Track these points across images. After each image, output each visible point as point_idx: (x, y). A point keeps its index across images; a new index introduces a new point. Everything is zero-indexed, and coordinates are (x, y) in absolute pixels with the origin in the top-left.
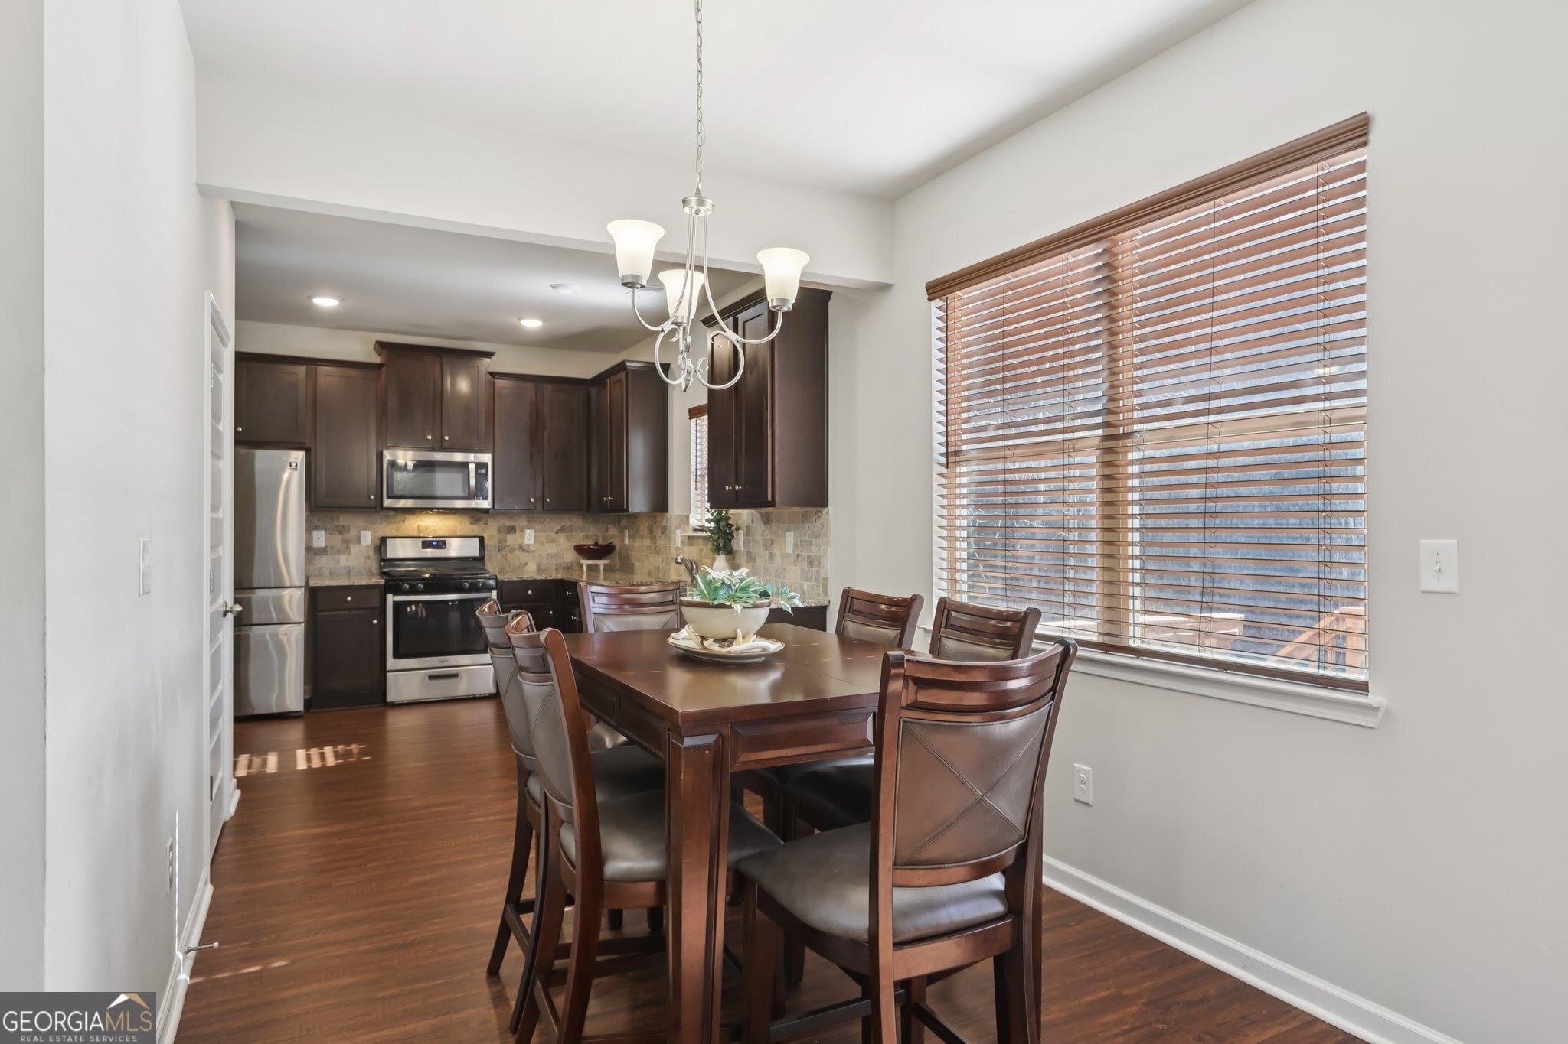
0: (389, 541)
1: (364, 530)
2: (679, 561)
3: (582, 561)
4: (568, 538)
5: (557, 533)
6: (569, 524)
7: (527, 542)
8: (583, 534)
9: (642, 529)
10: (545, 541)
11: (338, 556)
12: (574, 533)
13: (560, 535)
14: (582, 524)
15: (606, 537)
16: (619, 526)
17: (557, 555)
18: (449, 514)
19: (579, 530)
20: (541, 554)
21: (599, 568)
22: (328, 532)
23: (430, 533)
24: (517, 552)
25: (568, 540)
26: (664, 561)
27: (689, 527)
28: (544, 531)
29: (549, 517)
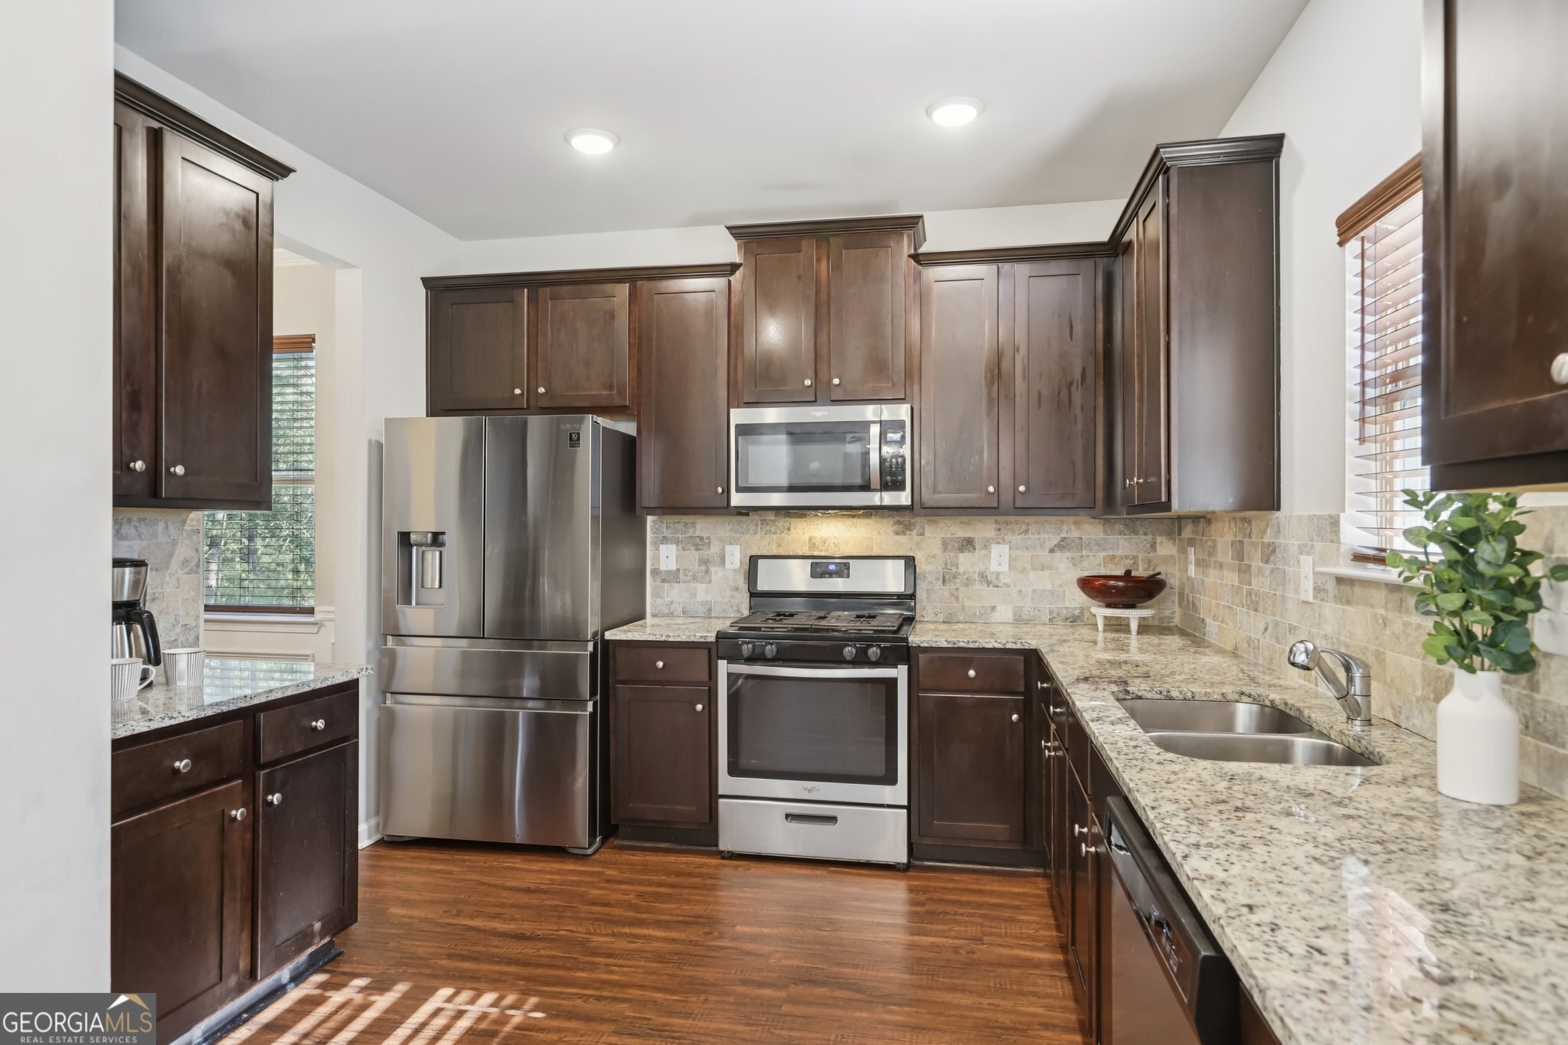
0: (761, 562)
1: (731, 544)
2: (1301, 658)
3: (1094, 610)
4: (1074, 563)
5: (1052, 551)
6: (1075, 534)
7: (994, 567)
8: (1102, 554)
10: (1029, 567)
11: (693, 585)
12: (1084, 553)
13: (1058, 554)
14: (1101, 536)
15: (1149, 561)
16: (1179, 539)
17: (1052, 593)
18: (859, 516)
19: (1096, 548)
20: (1021, 591)
21: (1129, 631)
22: (680, 547)
23: (827, 550)
24: (977, 586)
25: (1074, 565)
26: (1270, 629)
27: (1338, 550)
28: (1027, 548)
29: (1036, 522)
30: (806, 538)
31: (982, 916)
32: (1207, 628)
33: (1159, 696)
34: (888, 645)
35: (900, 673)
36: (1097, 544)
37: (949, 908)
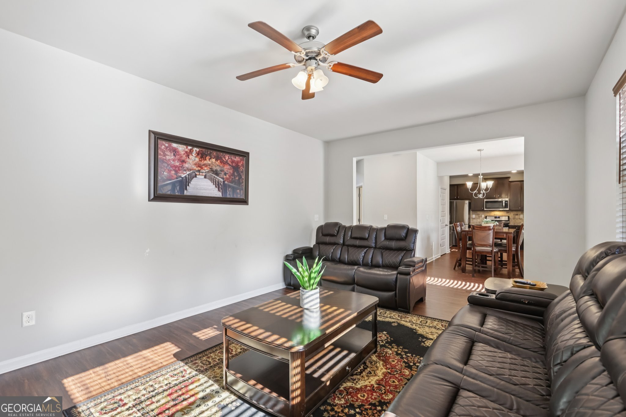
1: (483, 215)
11: (477, 219)
18: (501, 211)
22: (475, 215)
30: (494, 214)
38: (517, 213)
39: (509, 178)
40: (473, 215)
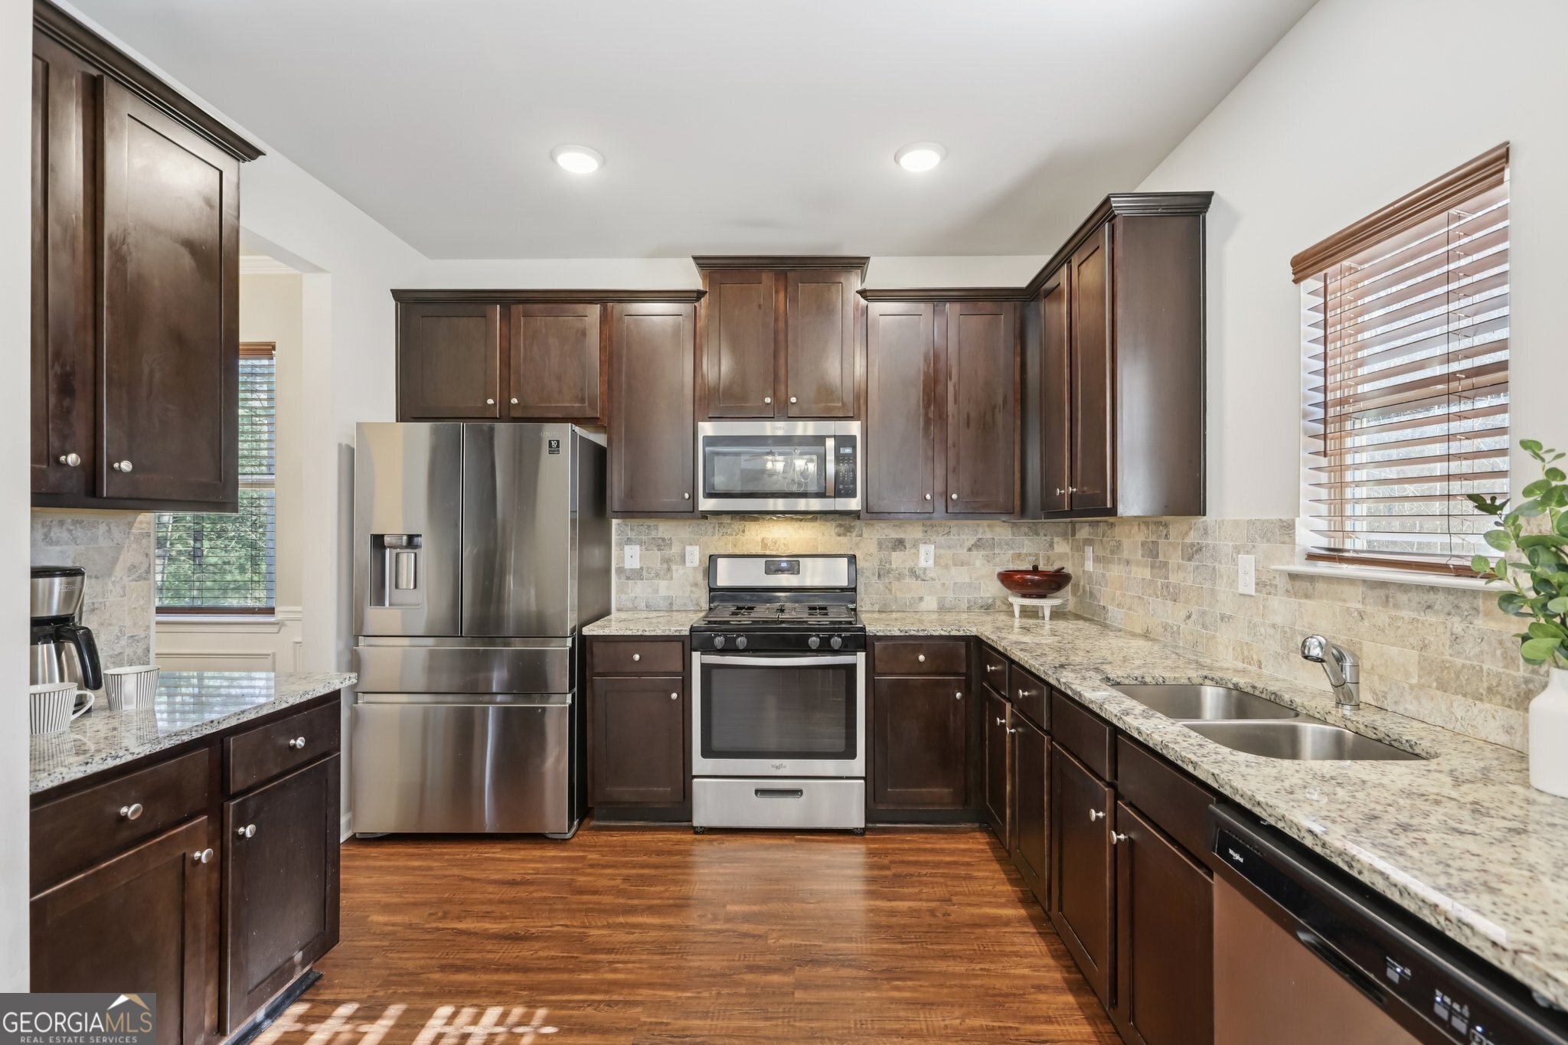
0: (720, 560)
1: (690, 544)
2: (1316, 652)
3: (1012, 599)
4: (989, 559)
5: (970, 550)
6: (989, 535)
7: (922, 563)
8: (1011, 552)
9: (1126, 544)
10: (951, 563)
11: (656, 581)
12: (997, 551)
13: (974, 553)
14: (1010, 537)
15: (1049, 558)
16: (1073, 540)
17: (970, 585)
18: (806, 520)
19: (1006, 547)
20: (944, 584)
21: (1043, 618)
22: (643, 548)
23: (777, 550)
24: (908, 580)
25: (988, 561)
26: (1194, 617)
27: (1293, 550)
28: (949, 547)
29: (957, 525)
30: (759, 539)
31: (944, 875)
32: (1110, 614)
33: (1135, 682)
34: (848, 634)
35: (860, 659)
36: (1007, 544)
37: (912, 870)
38: (900, 535)
39: (858, 264)
40: (627, 548)
